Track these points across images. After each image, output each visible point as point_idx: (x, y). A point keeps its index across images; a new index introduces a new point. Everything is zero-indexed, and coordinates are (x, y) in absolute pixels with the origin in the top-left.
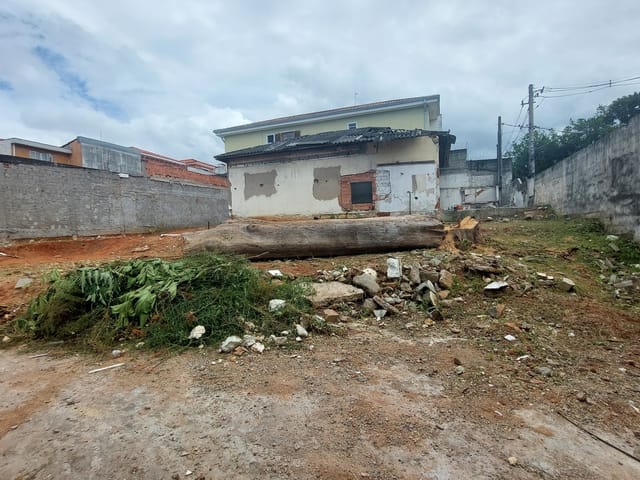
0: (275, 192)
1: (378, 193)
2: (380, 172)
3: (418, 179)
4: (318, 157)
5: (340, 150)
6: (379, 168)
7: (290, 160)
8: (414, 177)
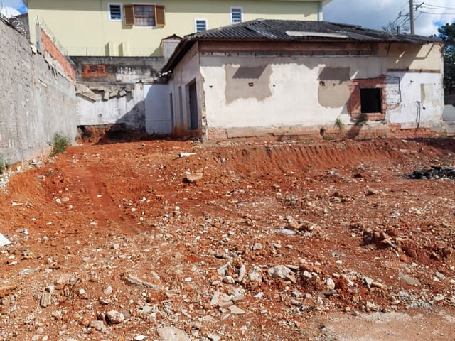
0: (270, 94)
1: (388, 101)
2: (390, 77)
3: (426, 87)
4: (324, 53)
5: (349, 47)
6: (390, 74)
7: (290, 54)
8: (422, 85)
